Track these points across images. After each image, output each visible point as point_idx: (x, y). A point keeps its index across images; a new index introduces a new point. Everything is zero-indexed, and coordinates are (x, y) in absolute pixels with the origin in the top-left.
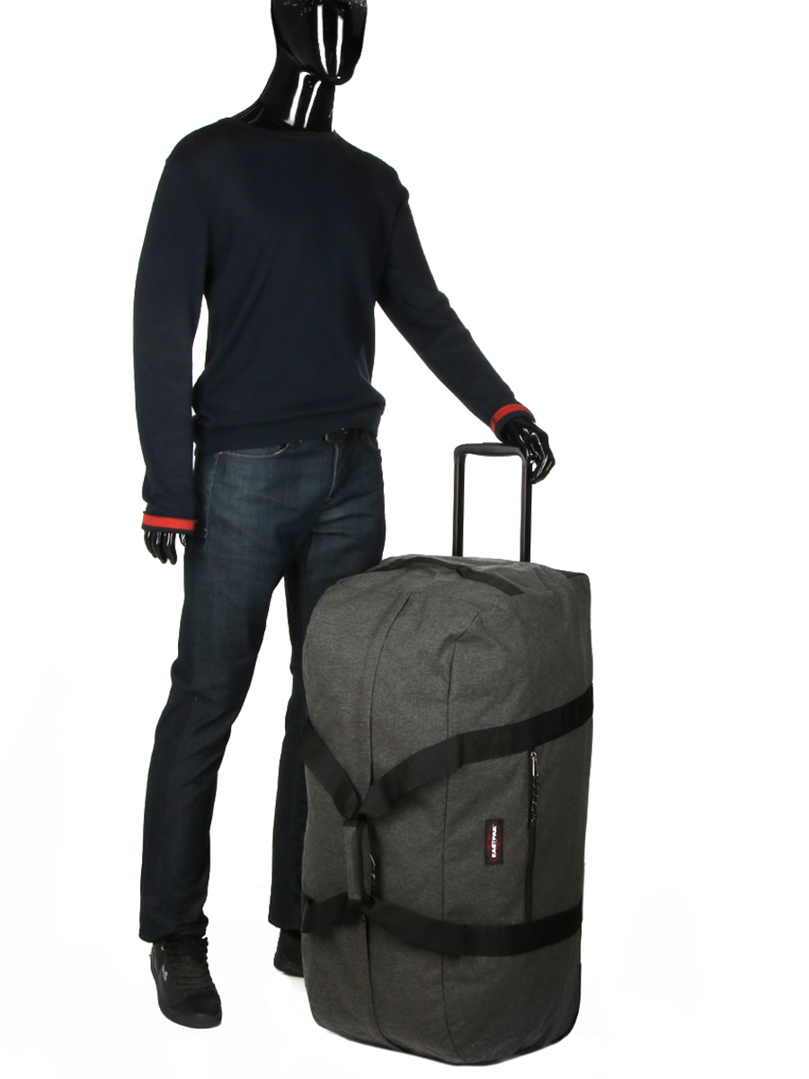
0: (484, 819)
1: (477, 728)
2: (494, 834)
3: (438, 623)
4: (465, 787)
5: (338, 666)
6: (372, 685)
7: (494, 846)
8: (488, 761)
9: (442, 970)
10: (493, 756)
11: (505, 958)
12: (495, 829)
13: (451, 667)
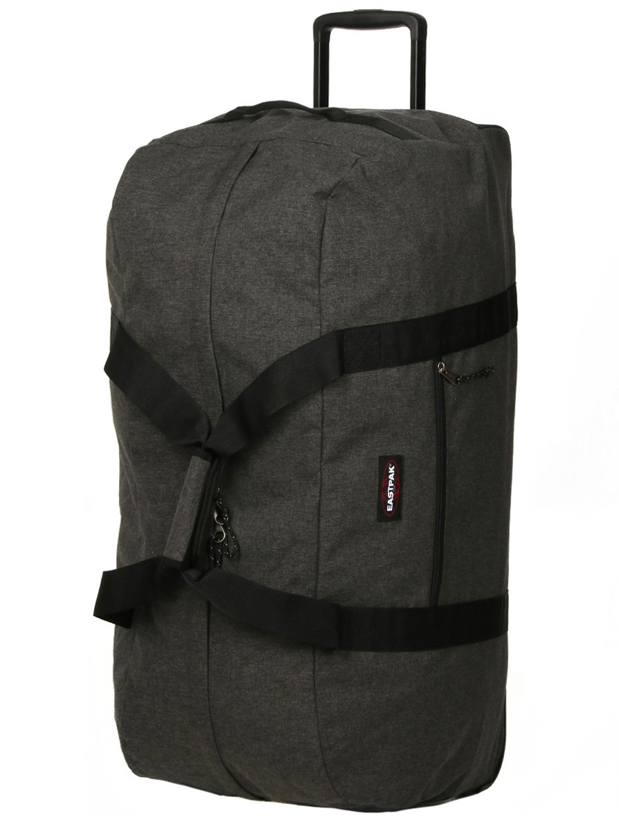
0: (378, 455)
1: (362, 323)
2: (391, 477)
3: (301, 173)
4: (348, 406)
5: (160, 245)
6: (210, 266)
7: (391, 495)
8: (379, 371)
9: (314, 671)
10: (387, 365)
11: (398, 654)
12: (392, 470)
13: (322, 234)
